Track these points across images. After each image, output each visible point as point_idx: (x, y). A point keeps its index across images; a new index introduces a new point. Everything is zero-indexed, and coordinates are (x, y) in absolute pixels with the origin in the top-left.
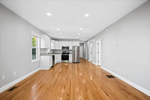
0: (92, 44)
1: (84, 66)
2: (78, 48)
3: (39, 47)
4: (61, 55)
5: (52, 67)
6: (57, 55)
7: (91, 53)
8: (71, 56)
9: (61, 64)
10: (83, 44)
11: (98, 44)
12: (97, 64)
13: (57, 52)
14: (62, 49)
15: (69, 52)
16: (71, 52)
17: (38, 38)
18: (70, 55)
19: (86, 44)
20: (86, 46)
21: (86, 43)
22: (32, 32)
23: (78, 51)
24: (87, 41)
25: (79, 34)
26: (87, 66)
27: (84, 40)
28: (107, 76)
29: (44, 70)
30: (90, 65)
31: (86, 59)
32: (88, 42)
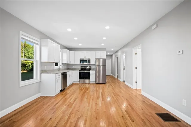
0: (125, 54)
1: (113, 89)
2: (104, 60)
3: (38, 59)
4: (79, 71)
5: (61, 91)
6: (71, 72)
7: (124, 69)
8: (92, 74)
9: (78, 85)
10: (111, 56)
11: (136, 54)
12: (134, 87)
13: (74, 67)
14: (81, 63)
15: (90, 67)
16: (93, 67)
17: (37, 44)
18: (91, 72)
19: (116, 56)
20: (116, 59)
21: (116, 54)
22: (21, 32)
23: (104, 66)
24: (117, 52)
25: (104, 38)
26: (117, 90)
27: (112, 49)
28: (159, 115)
29: (46, 97)
30: (122, 88)
31: (116, 77)
32: (119, 53)
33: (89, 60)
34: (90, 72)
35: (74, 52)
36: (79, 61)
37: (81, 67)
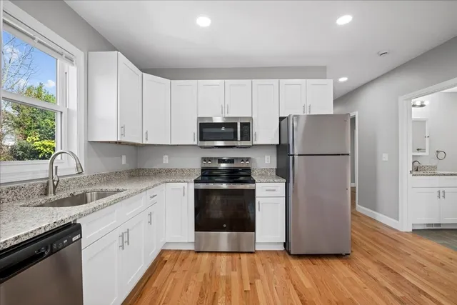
4: (190, 188)
33: (246, 126)
34: (254, 191)
35: (168, 81)
36: (195, 129)
37: (204, 159)
